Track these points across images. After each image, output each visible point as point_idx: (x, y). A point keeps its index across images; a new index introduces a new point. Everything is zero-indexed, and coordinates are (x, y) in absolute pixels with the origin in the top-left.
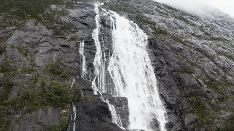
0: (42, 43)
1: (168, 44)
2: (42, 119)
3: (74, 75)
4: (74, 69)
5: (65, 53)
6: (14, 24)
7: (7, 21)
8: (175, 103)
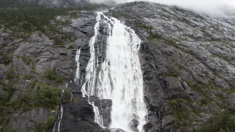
0: (44, 52)
1: (159, 48)
2: (34, 117)
3: (68, 80)
4: (69, 75)
5: (62, 61)
6: (21, 37)
7: (15, 35)
8: (157, 105)
